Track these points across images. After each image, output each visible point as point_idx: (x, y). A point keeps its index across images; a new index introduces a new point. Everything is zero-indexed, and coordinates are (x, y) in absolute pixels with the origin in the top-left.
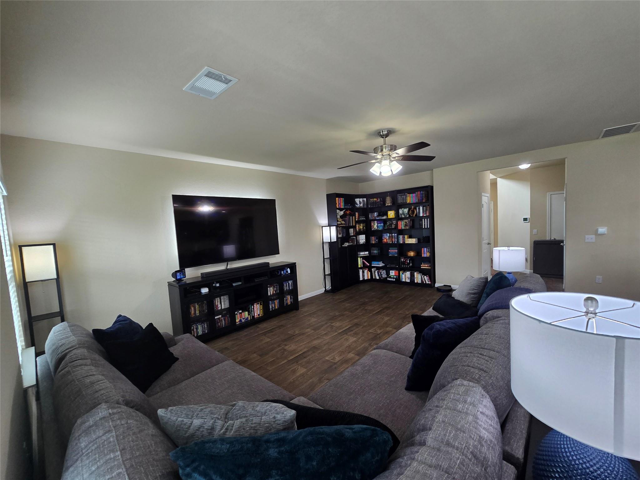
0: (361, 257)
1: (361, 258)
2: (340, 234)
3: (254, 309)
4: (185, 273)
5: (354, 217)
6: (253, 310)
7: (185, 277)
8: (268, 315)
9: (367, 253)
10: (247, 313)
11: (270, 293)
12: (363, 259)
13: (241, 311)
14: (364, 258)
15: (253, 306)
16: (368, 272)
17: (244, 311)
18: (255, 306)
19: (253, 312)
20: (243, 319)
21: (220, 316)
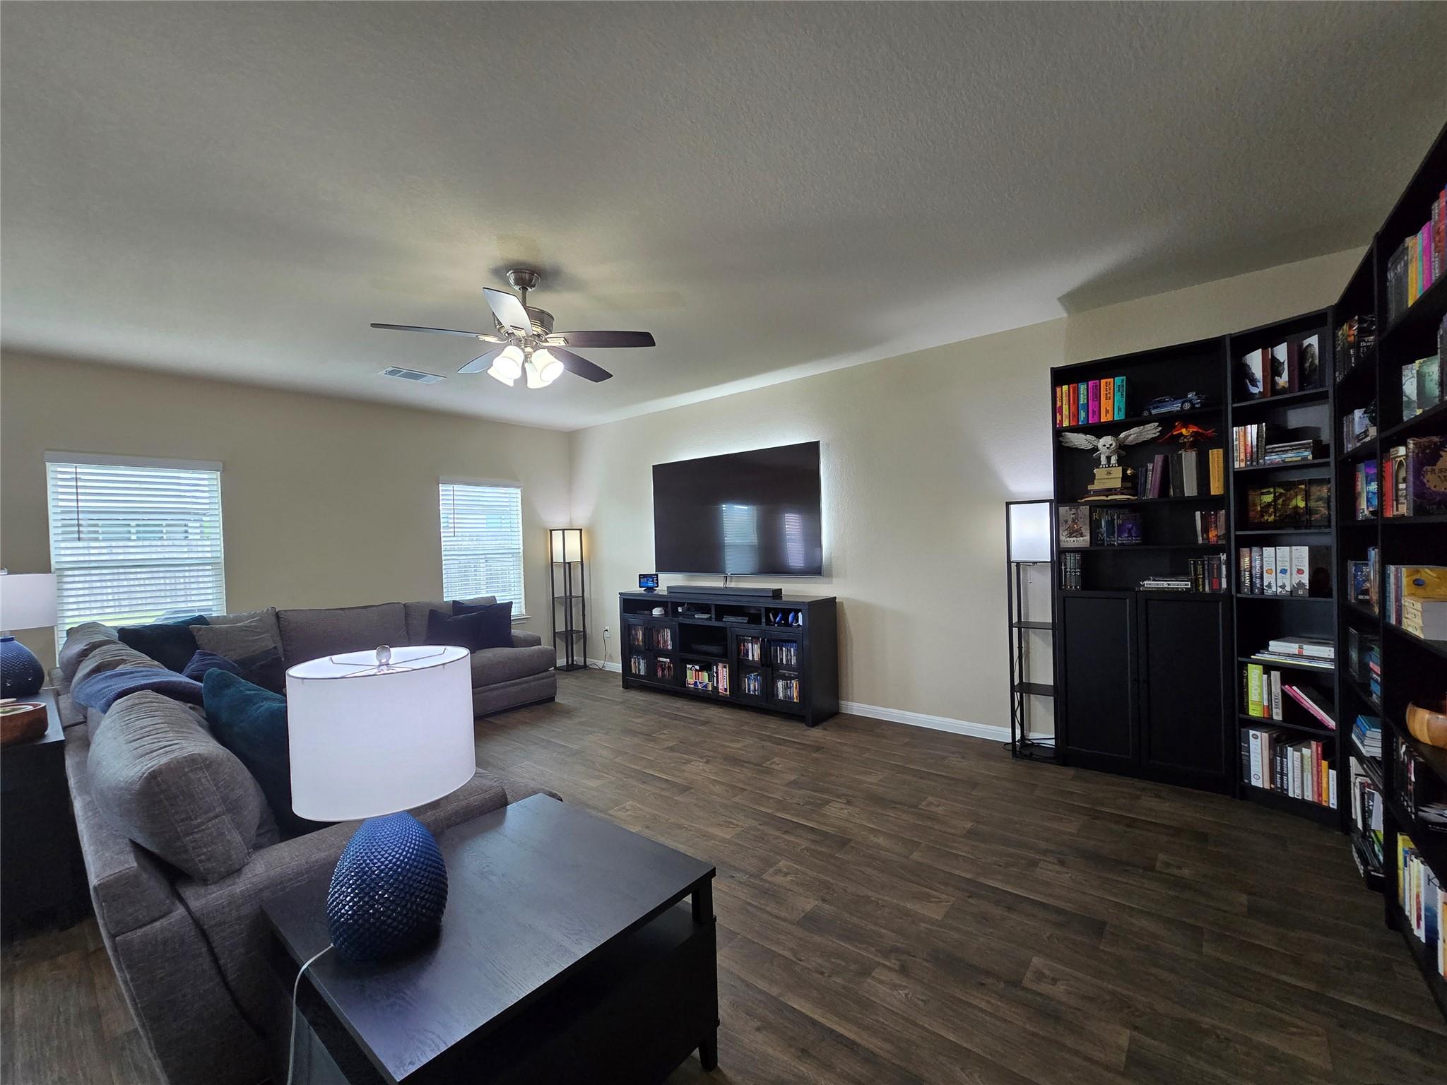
0: (1268, 668)
1: (1276, 675)
2: (1073, 533)
3: (717, 673)
4: (657, 580)
5: (1216, 456)
6: (715, 674)
7: (657, 587)
8: (736, 701)
9: (1328, 652)
10: (706, 675)
11: (753, 655)
12: (1283, 682)
13: (697, 667)
14: (1291, 675)
15: (715, 667)
16: (1319, 765)
17: (701, 669)
18: (720, 668)
19: (715, 678)
20: (700, 683)
21: (668, 660)
